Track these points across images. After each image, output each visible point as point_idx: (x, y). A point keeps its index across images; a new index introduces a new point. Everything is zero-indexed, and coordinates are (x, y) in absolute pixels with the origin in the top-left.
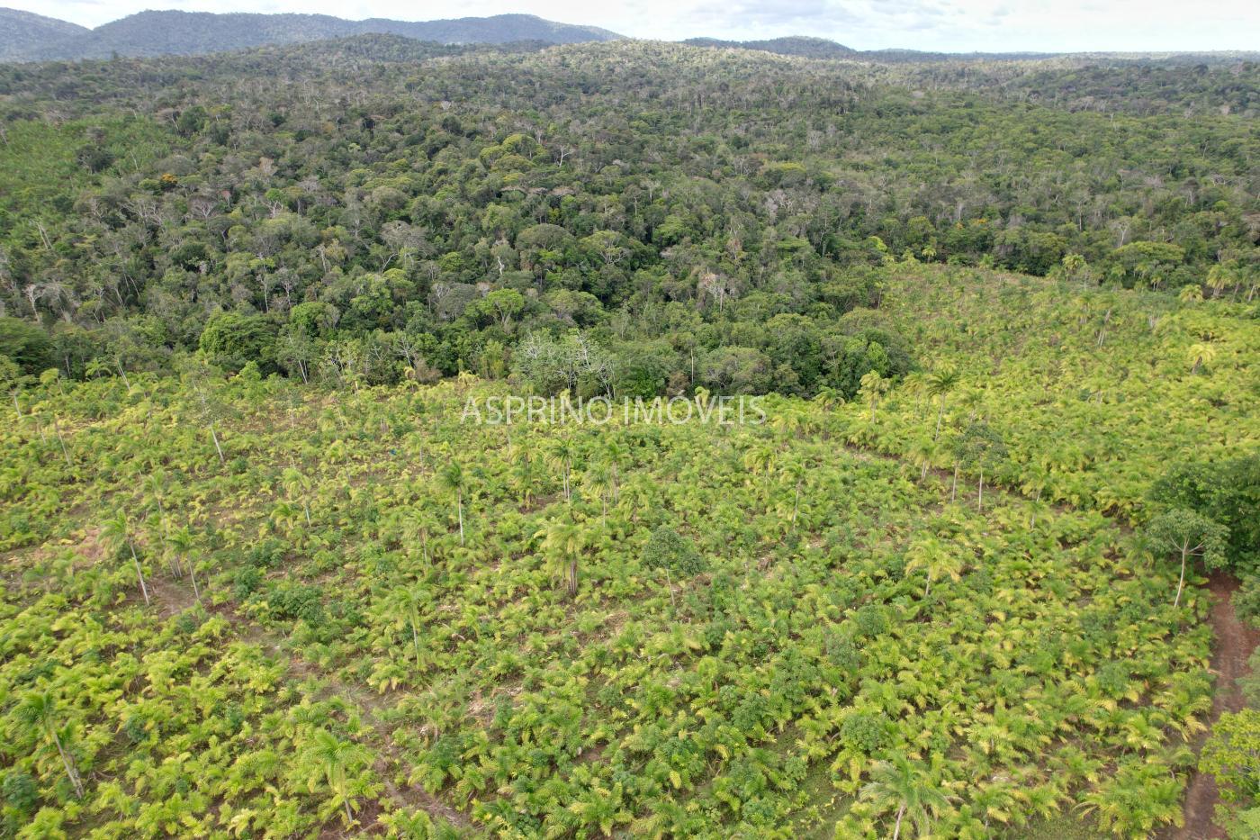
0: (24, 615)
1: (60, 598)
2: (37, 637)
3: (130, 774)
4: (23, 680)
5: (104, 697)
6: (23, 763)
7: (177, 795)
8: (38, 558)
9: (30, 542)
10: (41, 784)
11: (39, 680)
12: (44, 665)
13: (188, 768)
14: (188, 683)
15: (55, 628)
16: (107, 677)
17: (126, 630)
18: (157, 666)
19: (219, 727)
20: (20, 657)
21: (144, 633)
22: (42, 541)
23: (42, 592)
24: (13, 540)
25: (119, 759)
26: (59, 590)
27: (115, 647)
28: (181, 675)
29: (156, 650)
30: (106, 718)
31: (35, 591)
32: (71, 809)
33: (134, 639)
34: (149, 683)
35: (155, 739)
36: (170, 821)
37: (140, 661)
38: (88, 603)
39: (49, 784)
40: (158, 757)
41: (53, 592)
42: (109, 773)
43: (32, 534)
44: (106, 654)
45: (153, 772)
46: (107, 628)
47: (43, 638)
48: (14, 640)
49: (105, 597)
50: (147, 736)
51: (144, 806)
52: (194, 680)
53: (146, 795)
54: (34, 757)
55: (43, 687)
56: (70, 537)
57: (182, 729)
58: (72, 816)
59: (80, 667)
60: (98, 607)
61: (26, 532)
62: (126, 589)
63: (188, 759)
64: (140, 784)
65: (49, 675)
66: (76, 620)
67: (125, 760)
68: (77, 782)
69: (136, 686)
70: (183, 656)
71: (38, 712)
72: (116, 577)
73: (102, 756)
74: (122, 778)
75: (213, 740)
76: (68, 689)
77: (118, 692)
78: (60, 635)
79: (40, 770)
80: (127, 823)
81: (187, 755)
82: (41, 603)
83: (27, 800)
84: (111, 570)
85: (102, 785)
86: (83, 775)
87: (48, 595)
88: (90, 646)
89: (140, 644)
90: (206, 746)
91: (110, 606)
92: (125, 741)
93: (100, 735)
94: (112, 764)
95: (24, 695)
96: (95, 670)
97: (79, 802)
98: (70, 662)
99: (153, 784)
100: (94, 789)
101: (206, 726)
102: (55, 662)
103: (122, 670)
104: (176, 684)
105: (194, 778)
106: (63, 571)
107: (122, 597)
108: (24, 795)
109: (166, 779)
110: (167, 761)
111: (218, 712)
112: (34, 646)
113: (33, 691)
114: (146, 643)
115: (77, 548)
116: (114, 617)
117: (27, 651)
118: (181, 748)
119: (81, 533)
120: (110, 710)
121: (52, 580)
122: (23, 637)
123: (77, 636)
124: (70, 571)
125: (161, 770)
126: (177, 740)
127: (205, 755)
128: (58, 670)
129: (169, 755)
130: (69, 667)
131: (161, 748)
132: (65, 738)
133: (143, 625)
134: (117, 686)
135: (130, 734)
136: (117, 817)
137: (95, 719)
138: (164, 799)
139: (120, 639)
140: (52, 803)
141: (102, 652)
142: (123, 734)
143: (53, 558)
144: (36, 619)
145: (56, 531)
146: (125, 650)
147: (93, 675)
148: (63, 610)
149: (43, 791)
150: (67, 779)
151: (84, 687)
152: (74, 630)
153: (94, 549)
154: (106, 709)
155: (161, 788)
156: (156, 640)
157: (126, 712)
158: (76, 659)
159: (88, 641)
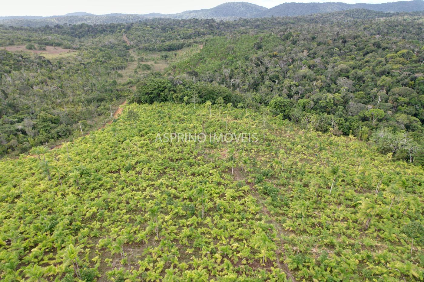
0: (205, 166)
1: (214, 165)
2: (206, 173)
3: (214, 218)
4: (200, 182)
5: (215, 195)
6: (194, 202)
7: (222, 230)
8: (213, 152)
9: (212, 147)
10: (196, 210)
11: (203, 184)
12: (205, 180)
13: (227, 224)
14: (234, 201)
15: (210, 172)
16: (217, 190)
17: (225, 180)
18: (229, 193)
19: (238, 217)
20: (201, 176)
21: (229, 182)
22: (214, 148)
23: (210, 161)
24: (209, 146)
25: (213, 213)
26: (214, 162)
27: (221, 183)
28: (234, 198)
29: (230, 188)
30: (213, 201)
31: (209, 160)
32: (200, 220)
33: (226, 183)
34: (226, 196)
35: (222, 212)
36: (219, 235)
37: (225, 189)
38: (219, 168)
39: (197, 211)
40: (221, 217)
41: (213, 162)
42: (210, 215)
43: (213, 146)
44: (219, 184)
45: (219, 220)
46: (221, 177)
47: (207, 173)
48: (201, 171)
49: (223, 169)
50: (221, 210)
51: (214, 228)
52: (236, 201)
53: (216, 225)
54: (197, 202)
55: (204, 186)
56: (221, 150)
57: (229, 213)
58: (199, 221)
59: (212, 185)
60: (220, 171)
61: (212, 145)
62: (228, 168)
63: (228, 222)
64: (215, 222)
65: (206, 184)
66: (215, 172)
67: (215, 214)
68: (203, 213)
69: (222, 196)
70: (236, 193)
71: (201, 192)
72: (227, 164)
73: (210, 210)
74: (212, 218)
75: (236, 220)
76: (208, 189)
77: (218, 195)
78: (211, 174)
79: (197, 206)
80: (210, 230)
81: (228, 220)
82: (209, 164)
83: (192, 212)
84: (227, 162)
85: (207, 217)
86: (205, 212)
87: (211, 163)
88: (216, 180)
89: (227, 185)
90: (233, 220)
91: (223, 172)
92: (216, 209)
93: (210, 204)
94: (211, 213)
95: (199, 186)
96: (215, 187)
97: (202, 219)
98: (210, 182)
99: (218, 223)
100: (206, 217)
101: (236, 215)
102: (208, 181)
103: (221, 190)
104: (232, 200)
105: (228, 227)
106: (216, 158)
107: (227, 170)
108: (192, 211)
109: (221, 224)
110: (223, 219)
111: (239, 213)
112: (205, 174)
113: (201, 186)
114: (228, 185)
115: (221, 153)
116: (223, 175)
117: (203, 175)
118: (227, 218)
119: (223, 149)
120: (215, 199)
121: (213, 159)
122: (203, 171)
123: (214, 176)
124: (217, 158)
125: (221, 221)
126: (227, 215)
127: (232, 223)
128: (207, 183)
129: (224, 218)
130: (210, 183)
131: (223, 215)
132: (204, 201)
133: (229, 180)
134: (218, 193)
135: (217, 207)
136: (208, 227)
137: (211, 200)
138: (220, 229)
139: (223, 181)
140: (197, 216)
141: (218, 183)
142: (216, 207)
143: (215, 154)
144: (207, 168)
145: (218, 147)
146: (223, 185)
147: (214, 188)
148: (213, 168)
149: (196, 212)
150: (201, 212)
151: (211, 190)
152: (214, 174)
153: (225, 155)
154: (214, 198)
155: (220, 226)
156: (231, 186)
157: (218, 201)
158: (212, 182)
159: (216, 179)
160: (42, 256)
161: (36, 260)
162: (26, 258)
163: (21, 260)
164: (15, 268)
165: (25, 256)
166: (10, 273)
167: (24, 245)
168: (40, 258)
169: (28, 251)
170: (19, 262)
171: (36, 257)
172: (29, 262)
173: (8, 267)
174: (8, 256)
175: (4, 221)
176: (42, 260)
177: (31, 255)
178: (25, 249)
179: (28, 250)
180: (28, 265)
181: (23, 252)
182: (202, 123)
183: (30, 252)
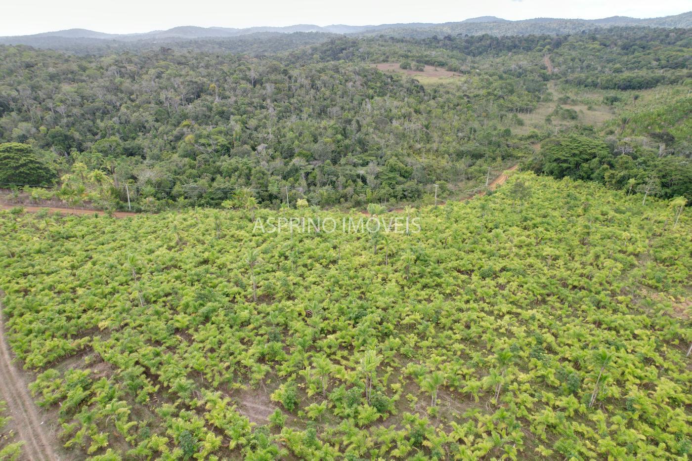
0: (629, 317)
1: (648, 321)
2: (626, 330)
3: (614, 419)
4: (607, 342)
5: (630, 378)
6: (582, 373)
7: (625, 449)
8: (654, 296)
9: (656, 288)
10: (581, 387)
11: (613, 348)
12: (619, 343)
13: (640, 443)
14: (674, 408)
15: (636, 332)
16: (639, 371)
17: (665, 359)
18: (665, 387)
19: (672, 443)
20: (614, 332)
21: (673, 367)
22: (662, 291)
23: (643, 313)
24: (650, 282)
25: (615, 408)
26: (651, 317)
27: (654, 361)
28: (674, 403)
29: (672, 380)
30: (624, 387)
31: (641, 310)
32: (583, 408)
33: (666, 366)
34: (655, 391)
35: (636, 416)
36: (612, 455)
37: (659, 377)
38: (659, 332)
39: (583, 390)
40: (630, 425)
41: (648, 316)
42: (607, 409)
43: (660, 285)
44: (648, 361)
45: (623, 428)
46: (657, 349)
47: (628, 332)
48: (616, 324)
49: (668, 336)
50: (634, 411)
51: (609, 438)
52: (678, 410)
53: (613, 434)
54: (587, 375)
55: (612, 352)
56: (676, 298)
57: (652, 425)
58: (581, 410)
59: (631, 356)
60: (661, 338)
61: (658, 282)
62: (682, 340)
63: (643, 440)
64: (614, 427)
65: (618, 349)
66: (647, 336)
67: (617, 411)
68: (592, 400)
69: (648, 387)
70: (682, 395)
71: (603, 360)
72: (682, 331)
73: (610, 400)
74: (610, 417)
75: (662, 445)
76: (620, 361)
77: (638, 381)
78: (635, 336)
79: (585, 381)
80: (596, 436)
81: (644, 438)
82: (639, 317)
83: (573, 388)
84: (682, 325)
85: (599, 411)
86: (597, 400)
87: (644, 316)
88: (643, 351)
89: (667, 370)
90: (657, 444)
91: (667, 342)
92: (624, 405)
93: (615, 391)
94: (610, 407)
95: (602, 349)
96: (637, 363)
97: (587, 408)
98: (630, 351)
99: (619, 433)
100: (596, 409)
101: (665, 435)
102: (624, 346)
103: (648, 374)
104: (668, 404)
105: (639, 451)
106: (658, 310)
107: (677, 342)
108: (573, 385)
109: (627, 438)
110: (632, 430)
111: (678, 436)
112: (622, 332)
113: (606, 350)
114: (670, 372)
115: (675, 305)
116: (664, 349)
117: (618, 332)
118: (645, 432)
119: (683, 299)
120: (628, 385)
121: (651, 311)
122: (620, 324)
123: (641, 343)
124: (662, 312)
125: (627, 431)
126: (646, 427)
127: (652, 448)
128: (623, 350)
129: (636, 429)
130: (627, 352)
131: (635, 423)
132: (602, 379)
133: (676, 364)
134: (640, 378)
135: (628, 403)
136: (595, 429)
137: (620, 383)
138: (618, 444)
139: (659, 360)
140: (579, 398)
141: (646, 359)
142: (625, 400)
143: (660, 302)
144: (632, 322)
145: (672, 290)
146: (657, 367)
147: (634, 365)
148: (645, 327)
149: (580, 390)
150: (590, 395)
151: (626, 366)
152: (642, 339)
153: (682, 310)
154: (627, 383)
155: (621, 439)
156: (676, 375)
157: (634, 393)
158: (633, 352)
159: (645, 348)
160: (335, 349)
161: (328, 351)
162: (320, 343)
163: (314, 341)
164: (306, 348)
165: (320, 339)
166: (299, 351)
167: (322, 325)
168: (333, 350)
169: (324, 335)
170: (311, 342)
171: (330, 347)
172: (321, 350)
173: (300, 344)
174: (304, 331)
175: (312, 286)
176: (334, 353)
177: (325, 341)
178: (322, 331)
179: (324, 333)
180: (319, 351)
181: (319, 333)
182: (650, 235)
183: (326, 337)
